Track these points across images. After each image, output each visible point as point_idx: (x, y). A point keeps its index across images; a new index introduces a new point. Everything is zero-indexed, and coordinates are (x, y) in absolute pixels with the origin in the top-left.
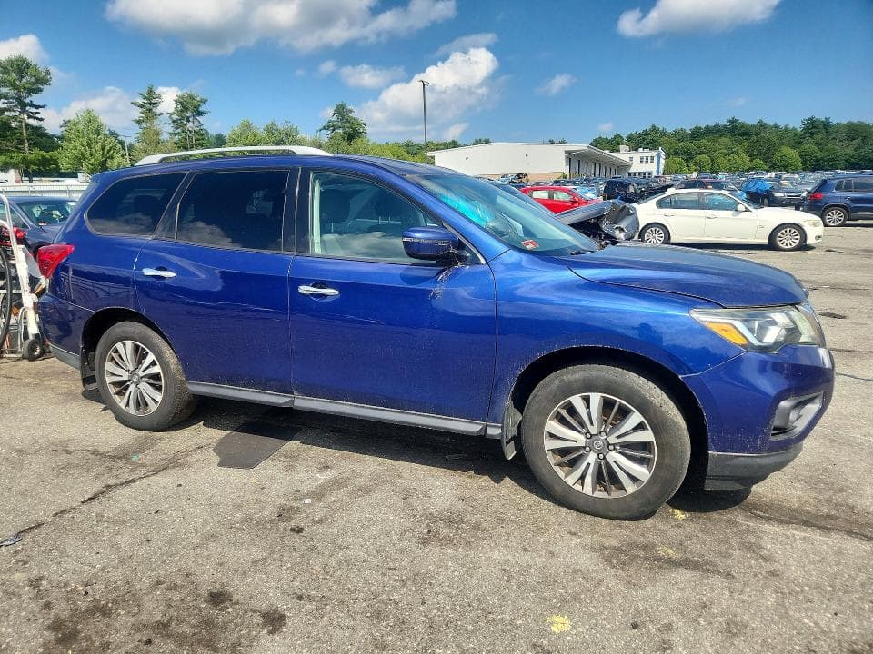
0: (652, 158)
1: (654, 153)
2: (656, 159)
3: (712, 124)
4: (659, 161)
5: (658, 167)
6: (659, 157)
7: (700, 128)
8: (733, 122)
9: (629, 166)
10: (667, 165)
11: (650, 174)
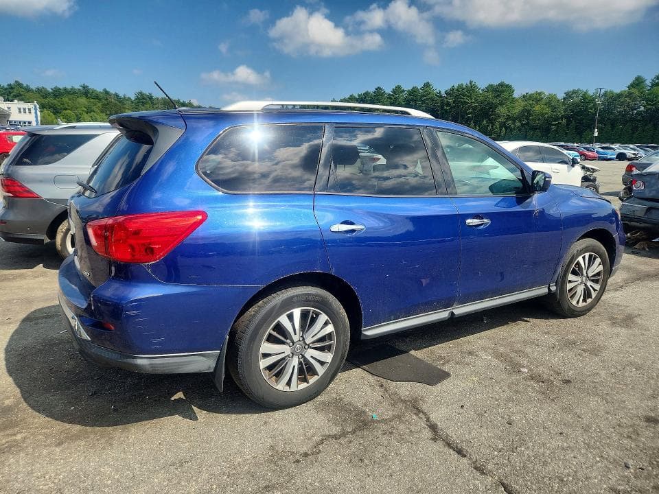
0: (29, 109)
1: (30, 105)
2: (33, 111)
3: (69, 87)
4: (36, 113)
5: (36, 117)
6: (35, 109)
7: (60, 89)
8: (84, 87)
9: (9, 115)
10: (43, 117)
11: (30, 123)
